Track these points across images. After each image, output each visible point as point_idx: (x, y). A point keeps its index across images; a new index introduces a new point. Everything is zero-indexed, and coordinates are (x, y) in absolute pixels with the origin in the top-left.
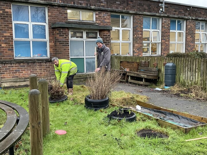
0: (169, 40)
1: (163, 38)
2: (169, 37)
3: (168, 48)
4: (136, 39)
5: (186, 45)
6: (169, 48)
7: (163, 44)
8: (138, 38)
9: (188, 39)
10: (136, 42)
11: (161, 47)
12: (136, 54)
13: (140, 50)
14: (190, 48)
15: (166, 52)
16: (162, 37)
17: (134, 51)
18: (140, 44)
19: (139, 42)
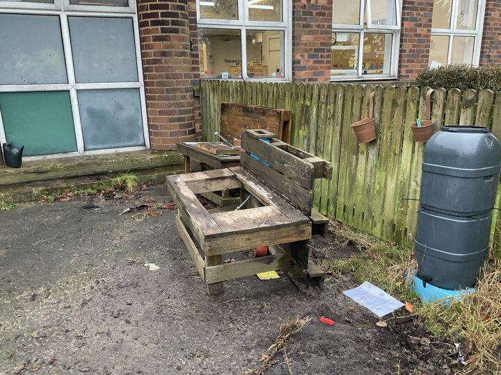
0: (430, 21)
1: (408, 14)
2: (431, 10)
3: (423, 51)
4: (304, 13)
5: (483, 43)
6: (428, 52)
7: (407, 35)
8: (314, 12)
9: (493, 19)
10: (305, 26)
11: (401, 46)
12: (303, 72)
13: (322, 56)
14: (495, 53)
15: (417, 67)
16: (404, 8)
17: (299, 62)
18: (323, 33)
19: (318, 26)
